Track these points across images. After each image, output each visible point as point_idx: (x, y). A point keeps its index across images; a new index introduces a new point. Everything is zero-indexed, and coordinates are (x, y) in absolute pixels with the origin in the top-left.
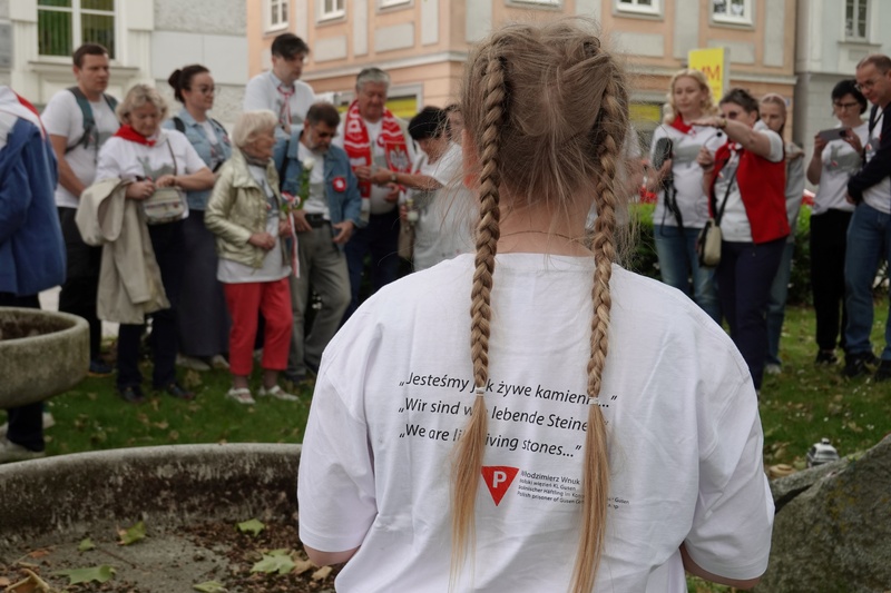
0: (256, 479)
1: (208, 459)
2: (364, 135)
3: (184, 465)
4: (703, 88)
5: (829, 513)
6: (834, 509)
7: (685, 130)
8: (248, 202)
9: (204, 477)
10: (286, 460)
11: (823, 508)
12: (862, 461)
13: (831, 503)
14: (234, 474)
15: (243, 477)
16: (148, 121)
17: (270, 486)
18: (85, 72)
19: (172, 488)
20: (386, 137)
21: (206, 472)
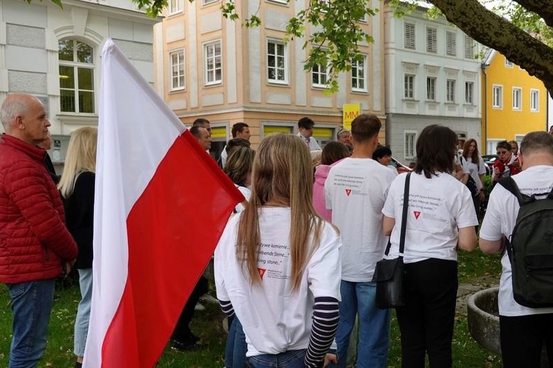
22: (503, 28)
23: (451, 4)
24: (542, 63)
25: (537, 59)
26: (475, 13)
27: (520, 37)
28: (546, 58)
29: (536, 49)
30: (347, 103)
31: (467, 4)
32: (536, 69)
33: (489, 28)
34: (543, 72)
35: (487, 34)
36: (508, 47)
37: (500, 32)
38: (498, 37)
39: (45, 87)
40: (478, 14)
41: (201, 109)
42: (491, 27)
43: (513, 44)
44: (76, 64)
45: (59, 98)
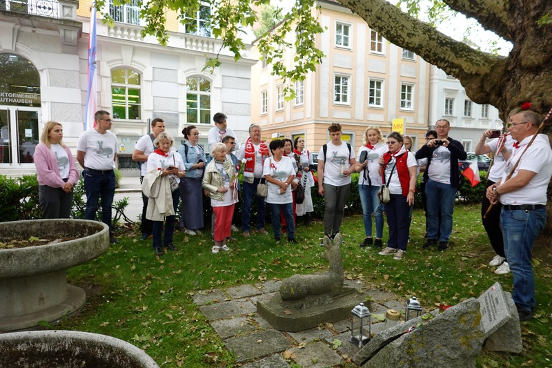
0: (71, 352)
1: (47, 340)
2: (253, 150)
3: (34, 345)
4: (379, 132)
5: (408, 353)
6: (411, 351)
7: (371, 148)
8: (215, 177)
9: (44, 350)
10: (86, 343)
11: (405, 350)
12: (426, 326)
13: (410, 347)
14: (60, 349)
15: (64, 351)
16: (166, 145)
17: (78, 357)
18: (156, 128)
19: (26, 356)
20: (262, 150)
21: (45, 347)
22: (416, 29)
23: (368, 10)
24: (456, 62)
25: (451, 57)
26: (390, 17)
27: (433, 37)
28: (461, 56)
29: (451, 48)
30: (396, 118)
31: (382, 10)
32: (450, 67)
33: (402, 30)
34: (457, 70)
35: (400, 36)
36: (421, 46)
37: (413, 32)
38: (410, 37)
39: (177, 107)
40: (393, 17)
41: (291, 122)
42: (405, 29)
43: (425, 43)
44: (199, 93)
45: (186, 114)
